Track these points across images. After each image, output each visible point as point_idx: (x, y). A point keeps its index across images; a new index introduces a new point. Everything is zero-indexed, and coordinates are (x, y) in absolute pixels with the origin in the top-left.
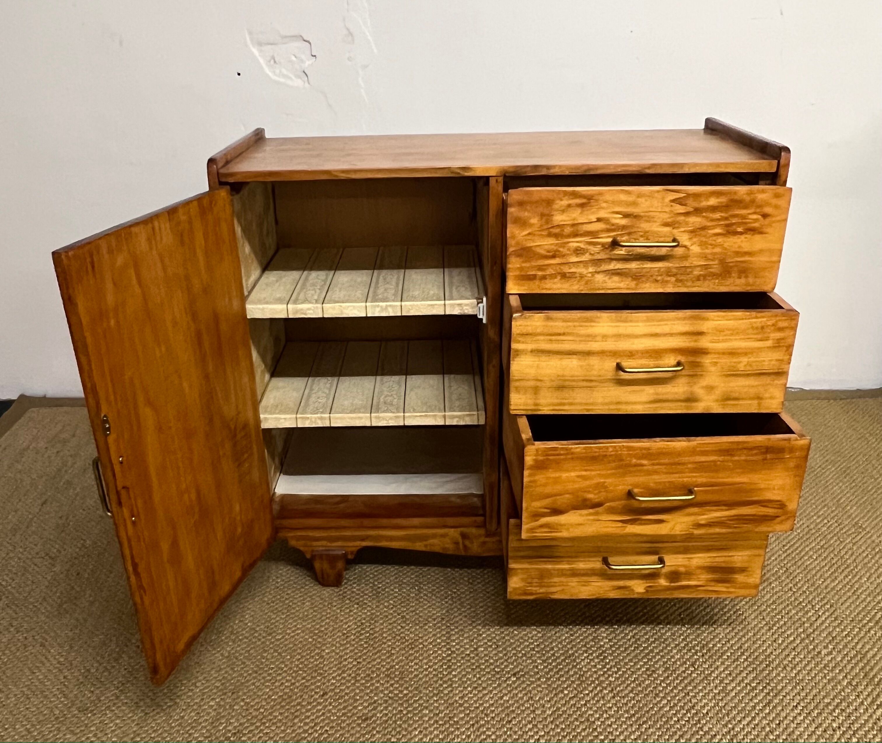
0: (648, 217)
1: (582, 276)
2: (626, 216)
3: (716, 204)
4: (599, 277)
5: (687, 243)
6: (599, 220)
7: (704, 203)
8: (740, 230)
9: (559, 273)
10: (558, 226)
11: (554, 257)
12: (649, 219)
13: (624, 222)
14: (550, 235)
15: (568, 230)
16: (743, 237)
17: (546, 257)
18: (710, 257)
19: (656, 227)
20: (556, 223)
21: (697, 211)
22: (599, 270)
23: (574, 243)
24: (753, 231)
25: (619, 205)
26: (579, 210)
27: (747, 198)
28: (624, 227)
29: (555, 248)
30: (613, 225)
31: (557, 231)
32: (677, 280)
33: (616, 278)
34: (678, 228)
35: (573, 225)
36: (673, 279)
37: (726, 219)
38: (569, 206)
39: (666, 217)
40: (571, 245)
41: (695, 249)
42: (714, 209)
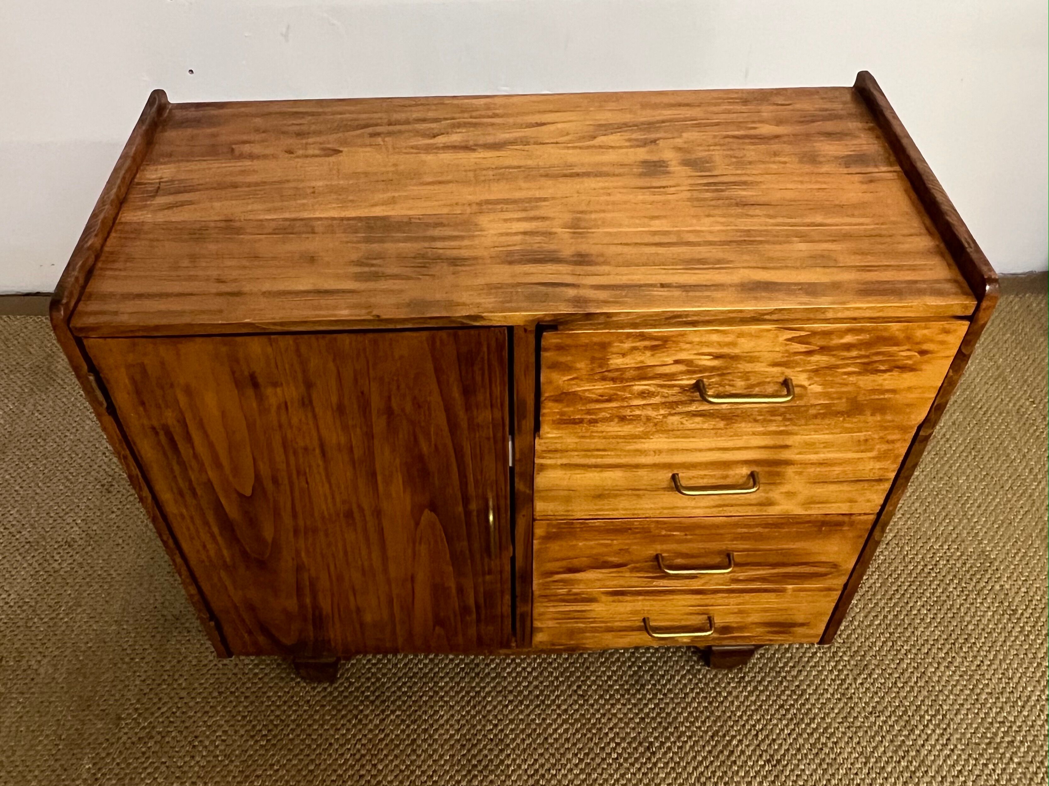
0: (751, 357)
1: (648, 419)
2: (717, 357)
3: (854, 342)
4: (675, 419)
5: (806, 383)
6: (677, 362)
7: (836, 341)
8: (882, 368)
9: (617, 416)
10: (617, 370)
11: (609, 400)
12: (752, 359)
13: (716, 363)
14: (604, 379)
15: (633, 373)
16: (887, 375)
17: (597, 401)
18: (835, 396)
19: (760, 367)
20: (612, 367)
21: (823, 350)
22: (674, 411)
23: (639, 386)
24: (903, 368)
25: (708, 346)
26: (648, 353)
27: (901, 335)
28: (713, 369)
29: (612, 392)
30: (697, 366)
31: (616, 374)
32: (785, 419)
33: (698, 419)
34: (793, 367)
35: (638, 368)
36: (780, 418)
37: (867, 357)
38: (634, 349)
39: (778, 357)
40: (636, 388)
41: (817, 388)
42: (848, 347)
